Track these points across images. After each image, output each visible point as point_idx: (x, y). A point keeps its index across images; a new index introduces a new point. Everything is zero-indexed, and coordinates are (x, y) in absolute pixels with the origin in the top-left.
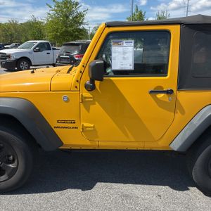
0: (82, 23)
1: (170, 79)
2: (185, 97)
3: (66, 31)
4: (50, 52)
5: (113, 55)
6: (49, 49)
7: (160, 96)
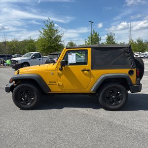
0: (60, 41)
1: (88, 66)
2: (94, 72)
3: (50, 46)
4: (41, 59)
5: (69, 58)
6: (40, 57)
7: (85, 72)
